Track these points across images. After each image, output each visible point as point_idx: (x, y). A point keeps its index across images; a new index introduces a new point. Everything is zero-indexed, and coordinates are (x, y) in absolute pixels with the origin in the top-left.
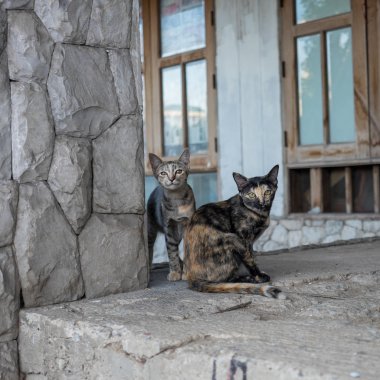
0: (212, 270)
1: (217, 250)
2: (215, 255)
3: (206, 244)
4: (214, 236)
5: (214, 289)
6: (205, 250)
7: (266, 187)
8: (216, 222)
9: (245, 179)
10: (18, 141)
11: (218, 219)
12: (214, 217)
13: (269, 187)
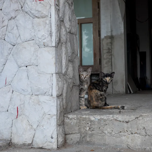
0: (100, 103)
1: (101, 97)
2: (101, 99)
3: (97, 95)
4: (99, 93)
5: (105, 108)
6: (98, 97)
7: (110, 78)
8: (98, 88)
9: (104, 74)
10: (64, 62)
11: (98, 87)
12: (97, 87)
13: (111, 78)
